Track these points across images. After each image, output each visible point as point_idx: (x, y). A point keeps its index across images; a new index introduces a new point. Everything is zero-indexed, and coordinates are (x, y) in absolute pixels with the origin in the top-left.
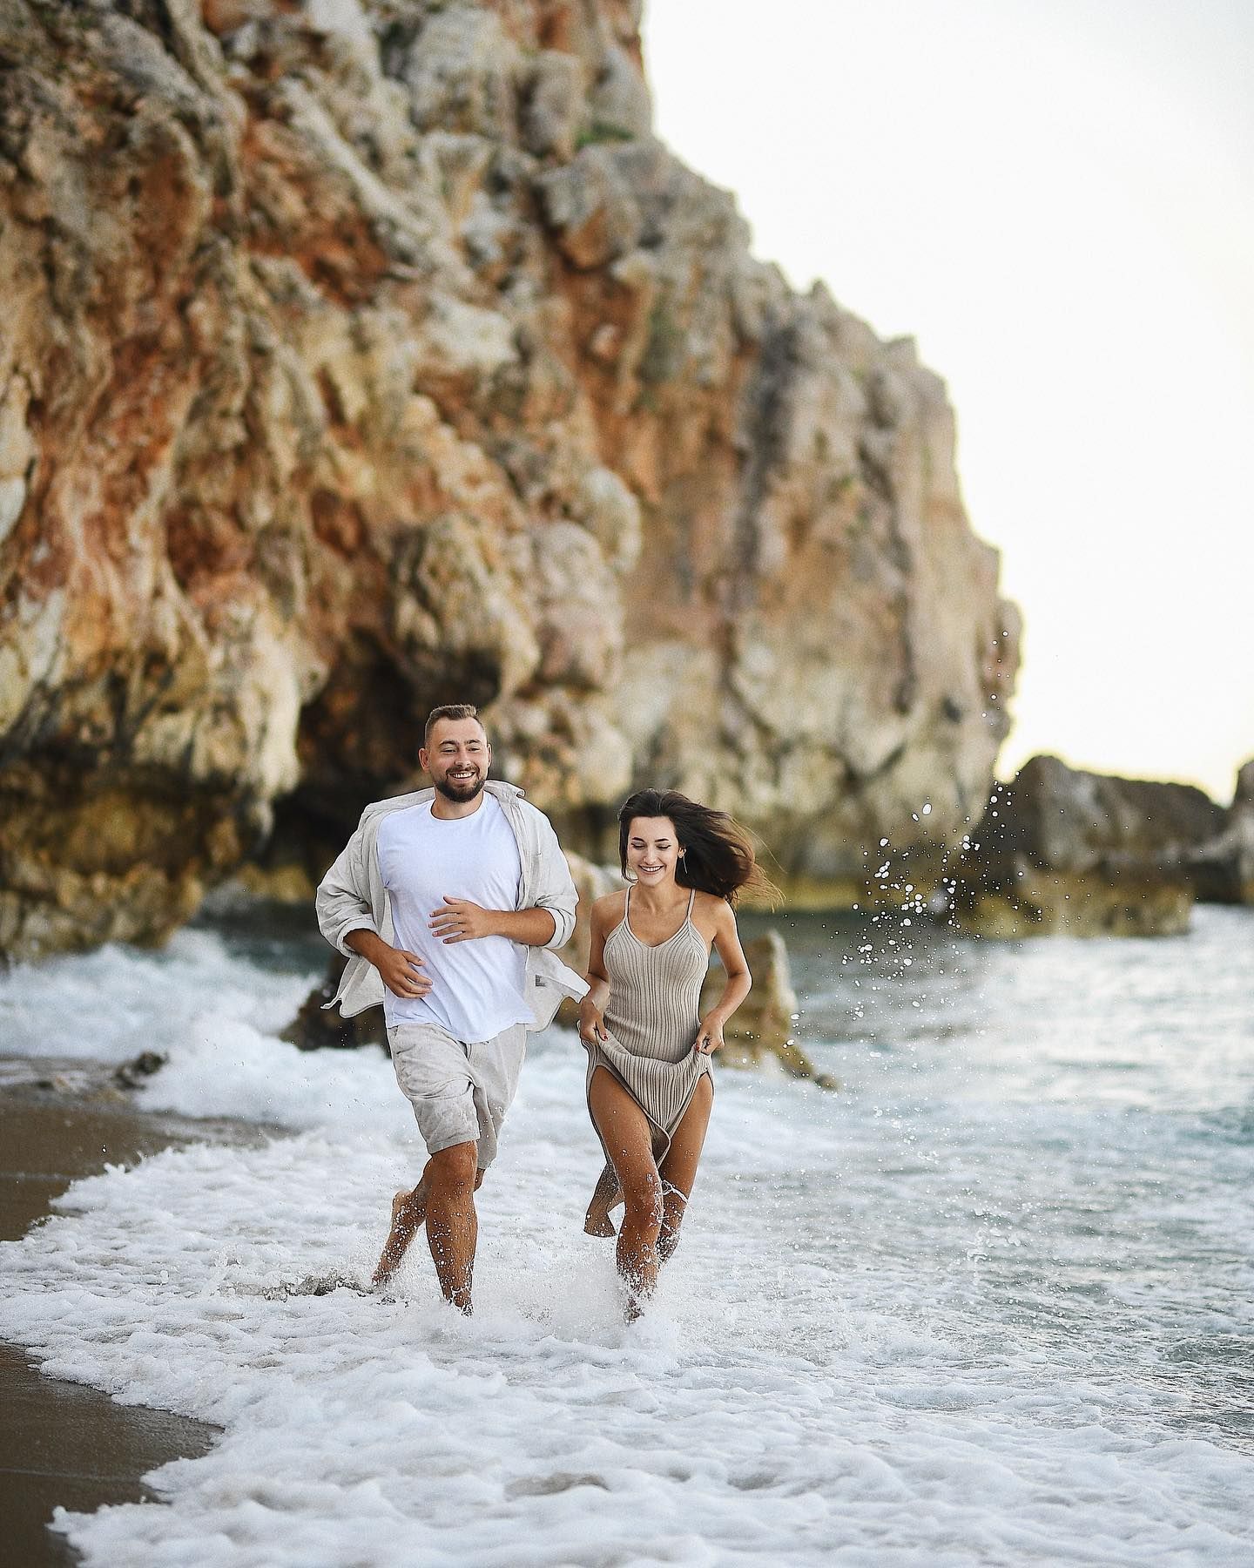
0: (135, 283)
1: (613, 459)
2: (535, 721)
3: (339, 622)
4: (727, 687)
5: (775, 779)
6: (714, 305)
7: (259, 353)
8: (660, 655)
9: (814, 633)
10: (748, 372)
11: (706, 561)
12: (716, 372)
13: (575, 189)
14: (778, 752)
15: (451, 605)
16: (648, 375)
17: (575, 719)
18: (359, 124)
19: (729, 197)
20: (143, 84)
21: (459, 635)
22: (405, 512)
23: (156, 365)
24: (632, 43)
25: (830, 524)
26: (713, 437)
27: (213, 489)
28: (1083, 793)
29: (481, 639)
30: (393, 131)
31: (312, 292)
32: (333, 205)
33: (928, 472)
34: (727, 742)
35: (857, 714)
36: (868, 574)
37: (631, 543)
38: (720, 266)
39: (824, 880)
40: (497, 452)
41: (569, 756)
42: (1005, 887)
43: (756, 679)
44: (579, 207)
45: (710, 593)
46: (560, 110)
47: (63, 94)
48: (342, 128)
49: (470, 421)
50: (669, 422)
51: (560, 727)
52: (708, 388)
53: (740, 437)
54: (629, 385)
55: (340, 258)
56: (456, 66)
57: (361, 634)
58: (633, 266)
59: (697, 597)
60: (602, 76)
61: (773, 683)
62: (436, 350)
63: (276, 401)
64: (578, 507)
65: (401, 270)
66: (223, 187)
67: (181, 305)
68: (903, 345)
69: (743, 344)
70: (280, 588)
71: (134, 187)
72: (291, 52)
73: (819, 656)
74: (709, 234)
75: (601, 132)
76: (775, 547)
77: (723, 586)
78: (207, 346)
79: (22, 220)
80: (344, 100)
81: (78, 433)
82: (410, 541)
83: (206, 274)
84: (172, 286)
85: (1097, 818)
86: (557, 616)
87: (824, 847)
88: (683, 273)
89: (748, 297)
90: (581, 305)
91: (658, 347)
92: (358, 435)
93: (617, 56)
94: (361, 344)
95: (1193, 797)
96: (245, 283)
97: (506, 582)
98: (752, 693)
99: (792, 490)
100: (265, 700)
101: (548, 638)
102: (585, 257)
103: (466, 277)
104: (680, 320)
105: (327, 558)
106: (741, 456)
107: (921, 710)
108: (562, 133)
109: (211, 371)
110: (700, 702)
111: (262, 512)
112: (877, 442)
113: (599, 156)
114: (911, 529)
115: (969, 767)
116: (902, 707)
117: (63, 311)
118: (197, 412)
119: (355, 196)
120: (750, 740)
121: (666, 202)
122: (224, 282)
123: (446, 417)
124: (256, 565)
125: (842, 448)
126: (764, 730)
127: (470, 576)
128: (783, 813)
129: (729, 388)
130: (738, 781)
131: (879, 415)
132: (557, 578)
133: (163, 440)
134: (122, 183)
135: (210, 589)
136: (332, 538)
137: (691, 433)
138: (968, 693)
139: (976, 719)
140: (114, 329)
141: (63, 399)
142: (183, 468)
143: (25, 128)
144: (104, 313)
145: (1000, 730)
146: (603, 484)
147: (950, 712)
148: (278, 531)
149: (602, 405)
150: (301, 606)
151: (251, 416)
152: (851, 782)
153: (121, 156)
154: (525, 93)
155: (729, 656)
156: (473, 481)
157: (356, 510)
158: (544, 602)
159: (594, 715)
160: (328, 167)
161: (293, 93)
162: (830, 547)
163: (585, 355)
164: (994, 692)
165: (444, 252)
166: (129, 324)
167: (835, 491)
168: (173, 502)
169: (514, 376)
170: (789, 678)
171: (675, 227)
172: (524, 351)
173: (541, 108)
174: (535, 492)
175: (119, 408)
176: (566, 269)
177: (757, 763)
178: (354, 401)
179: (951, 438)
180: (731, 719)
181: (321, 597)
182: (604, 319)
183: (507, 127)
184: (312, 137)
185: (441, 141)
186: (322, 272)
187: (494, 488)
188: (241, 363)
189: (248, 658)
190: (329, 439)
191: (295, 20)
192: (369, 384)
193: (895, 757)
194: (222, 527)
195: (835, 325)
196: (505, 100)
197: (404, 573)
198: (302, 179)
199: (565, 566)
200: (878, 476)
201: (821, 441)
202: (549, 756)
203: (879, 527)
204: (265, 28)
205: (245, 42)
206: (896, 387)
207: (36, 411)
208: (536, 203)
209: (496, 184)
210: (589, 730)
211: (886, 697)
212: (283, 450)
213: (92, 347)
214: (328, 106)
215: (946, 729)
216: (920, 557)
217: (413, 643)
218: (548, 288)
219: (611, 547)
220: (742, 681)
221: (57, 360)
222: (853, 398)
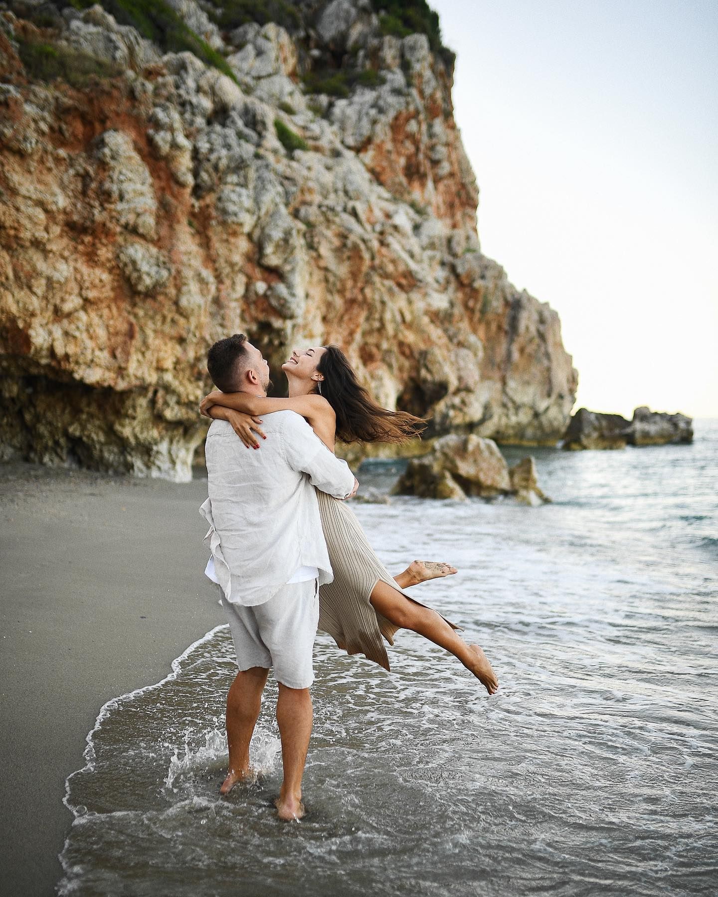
0: (349, 284)
1: (475, 331)
2: (457, 400)
3: (405, 375)
4: (504, 392)
5: (516, 414)
6: (499, 293)
7: (383, 303)
8: (487, 383)
9: (526, 377)
10: (508, 311)
11: (498, 359)
12: (500, 310)
13: (463, 264)
14: (517, 408)
15: (434, 370)
16: (483, 312)
17: (467, 400)
18: (408, 248)
19: (502, 267)
20: (350, 231)
21: (437, 378)
22: (422, 346)
23: (356, 306)
24: (475, 230)
25: (530, 349)
26: (500, 328)
27: (372, 340)
28: (593, 417)
29: (443, 379)
30: (417, 250)
31: (396, 289)
32: (402, 268)
33: (554, 335)
34: (504, 406)
35: (538, 398)
36: (539, 361)
37: (481, 354)
38: (500, 283)
39: (529, 440)
40: (446, 331)
41: (466, 409)
42: (578, 441)
43: (511, 389)
44: (464, 269)
45: (499, 368)
46: (458, 244)
47: (329, 233)
48: (403, 247)
49: (438, 324)
50: (488, 324)
51: (463, 402)
52: (498, 315)
53: (506, 327)
54: (477, 315)
55: (404, 282)
56: (432, 234)
57: (412, 379)
58: (478, 284)
59: (496, 368)
60: (468, 238)
61: (515, 390)
62: (429, 305)
63: (388, 316)
64: (466, 344)
65: (419, 284)
66: (373, 258)
67: (362, 290)
68: (546, 304)
69: (507, 303)
70: (390, 366)
71: (349, 258)
72: (389, 230)
73: (528, 383)
74: (497, 274)
75: (469, 250)
76: (516, 355)
77: (502, 366)
78: (369, 301)
79: (319, 268)
80: (404, 241)
81: (335, 325)
82: (424, 354)
83: (368, 281)
84: (359, 285)
85: (596, 423)
86: (463, 374)
87: (529, 432)
88: (491, 285)
89: (508, 291)
90: (465, 294)
91: (485, 304)
92: (409, 326)
93: (472, 233)
94: (410, 302)
95: (620, 418)
96: (378, 285)
97: (448, 364)
98: (511, 393)
99: (520, 341)
100: (387, 396)
101: (460, 379)
102: (466, 281)
103: (436, 285)
104: (490, 297)
105: (402, 359)
106: (506, 333)
107: (554, 397)
108: (459, 250)
109: (371, 308)
110: (498, 396)
111: (385, 345)
112: (541, 328)
113: (469, 256)
114: (551, 349)
115: (566, 410)
116: (549, 395)
117: (330, 292)
118: (368, 319)
119: (407, 265)
120: (510, 405)
121: (486, 267)
122: (373, 283)
123: (432, 321)
124: (383, 360)
125: (533, 329)
126: (514, 402)
127: (439, 363)
128: (519, 424)
129: (504, 314)
130: (507, 416)
131: (542, 321)
132: (462, 363)
133: (357, 326)
134: (345, 256)
135: (372, 366)
136: (403, 353)
137: (494, 327)
138: (565, 392)
139: (568, 398)
140: (344, 296)
141: (331, 316)
142: (364, 334)
143: (319, 243)
144: (341, 292)
145: (574, 401)
146: (472, 339)
147: (561, 397)
148: (389, 351)
149: (471, 320)
150: (396, 371)
151: (381, 320)
152: (536, 415)
153: (345, 250)
154: (449, 241)
155: (504, 383)
156: (440, 338)
157: (409, 346)
158: (459, 369)
159: (471, 398)
160: (399, 257)
161: (390, 240)
162: (530, 356)
163: (466, 306)
164: (572, 391)
165: (430, 279)
166: (348, 295)
167: (531, 341)
168: (361, 344)
169: (449, 311)
170: (520, 388)
171: (489, 274)
172: (452, 304)
173: (454, 244)
174: (455, 341)
175: (346, 318)
176: (461, 285)
177: (512, 411)
178: (408, 317)
179: (560, 326)
180: (505, 400)
181: (401, 369)
182: (470, 297)
183: (445, 249)
184: (395, 251)
185: (429, 253)
186: (400, 285)
187: (445, 340)
188: (378, 305)
189: (382, 385)
190: (402, 327)
191: (390, 222)
192: (412, 312)
193: (547, 409)
194: (374, 350)
195: (530, 299)
196: (444, 242)
197: (422, 362)
198: (393, 261)
199: (464, 359)
200: (542, 336)
201: (527, 328)
202: (461, 410)
203: (543, 349)
204: (383, 225)
205: (378, 228)
206: (546, 314)
207: (324, 319)
208: (453, 269)
209: (443, 264)
210: (471, 403)
211: (545, 392)
212: (390, 329)
213: (338, 302)
214: (399, 242)
215: (560, 401)
216: (553, 357)
217: (425, 381)
218: (456, 290)
219: (475, 355)
220: (508, 390)
221: (329, 305)
222: (535, 317)
